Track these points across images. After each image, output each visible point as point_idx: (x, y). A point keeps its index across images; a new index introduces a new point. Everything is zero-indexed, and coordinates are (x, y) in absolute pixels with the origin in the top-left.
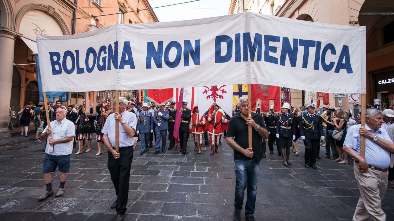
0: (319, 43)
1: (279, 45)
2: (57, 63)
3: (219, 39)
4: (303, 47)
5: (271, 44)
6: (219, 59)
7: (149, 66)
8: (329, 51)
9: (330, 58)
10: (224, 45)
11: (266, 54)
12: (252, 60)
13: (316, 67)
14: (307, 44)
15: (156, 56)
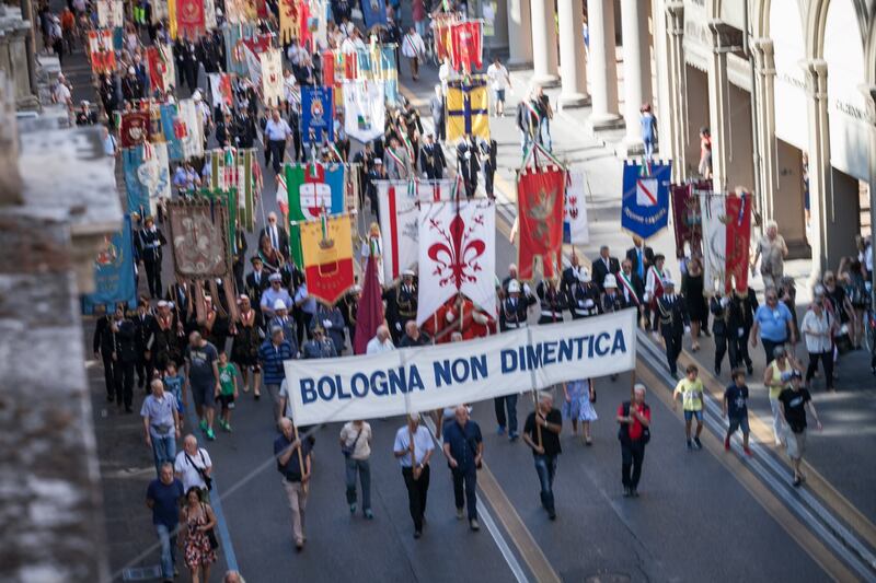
0: (592, 336)
1: (557, 347)
2: (312, 390)
3: (505, 353)
4: (577, 343)
5: (550, 347)
6: (505, 370)
7: (438, 384)
8: (603, 338)
9: (604, 344)
10: (509, 358)
11: (546, 357)
12: (536, 367)
13: (591, 354)
14: (580, 341)
15: (444, 373)
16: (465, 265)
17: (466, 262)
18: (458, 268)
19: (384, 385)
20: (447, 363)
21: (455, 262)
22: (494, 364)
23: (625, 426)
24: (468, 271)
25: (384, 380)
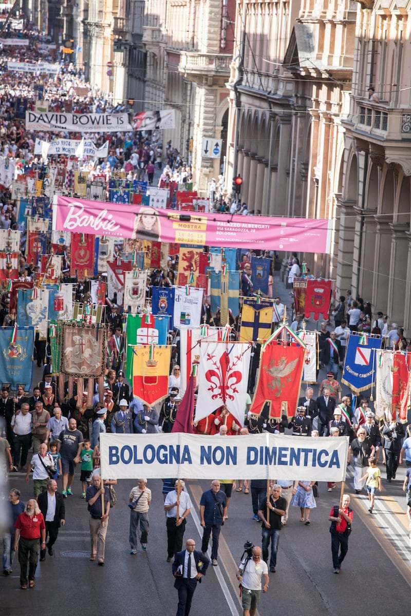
0: (315, 450)
1: (288, 453)
2: (116, 455)
3: (250, 449)
4: (304, 453)
5: (283, 452)
6: (249, 462)
7: (202, 463)
8: (323, 454)
9: (324, 458)
10: (252, 453)
11: (280, 459)
12: (270, 464)
13: (314, 465)
14: (307, 451)
15: (207, 456)
16: (228, 388)
17: (229, 385)
18: (224, 388)
19: (165, 456)
20: (210, 448)
21: (222, 385)
22: (242, 456)
23: (334, 523)
24: (229, 392)
25: (166, 452)
